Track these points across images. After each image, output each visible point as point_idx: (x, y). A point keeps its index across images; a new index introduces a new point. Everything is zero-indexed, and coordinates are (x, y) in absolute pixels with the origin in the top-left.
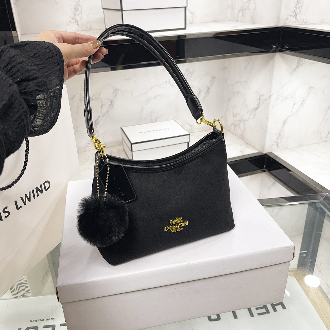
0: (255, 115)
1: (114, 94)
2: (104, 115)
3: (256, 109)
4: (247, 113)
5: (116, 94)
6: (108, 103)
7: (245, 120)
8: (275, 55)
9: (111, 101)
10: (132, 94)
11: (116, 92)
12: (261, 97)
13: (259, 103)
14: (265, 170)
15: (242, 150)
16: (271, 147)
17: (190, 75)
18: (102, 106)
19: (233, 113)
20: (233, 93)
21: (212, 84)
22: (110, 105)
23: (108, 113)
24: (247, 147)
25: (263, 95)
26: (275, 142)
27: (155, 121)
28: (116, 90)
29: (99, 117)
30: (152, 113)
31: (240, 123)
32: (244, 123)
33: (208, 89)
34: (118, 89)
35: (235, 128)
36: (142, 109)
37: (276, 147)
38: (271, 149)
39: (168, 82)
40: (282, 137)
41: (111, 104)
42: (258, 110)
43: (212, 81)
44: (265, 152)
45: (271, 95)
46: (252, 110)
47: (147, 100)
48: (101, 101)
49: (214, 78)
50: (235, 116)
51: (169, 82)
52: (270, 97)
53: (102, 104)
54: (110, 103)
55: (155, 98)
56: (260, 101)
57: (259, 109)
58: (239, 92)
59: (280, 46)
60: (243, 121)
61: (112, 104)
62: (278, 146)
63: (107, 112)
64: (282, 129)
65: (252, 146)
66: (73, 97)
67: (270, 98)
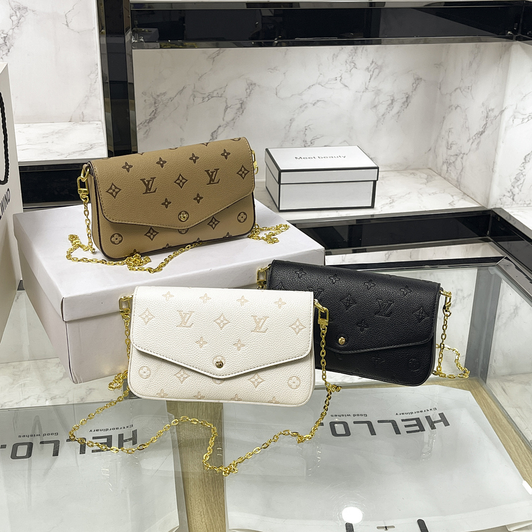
0: (478, 144)
1: (248, 91)
2: (227, 124)
3: (482, 133)
4: (468, 141)
5: (251, 91)
6: (236, 104)
7: (464, 154)
8: (512, 45)
9: (241, 102)
10: (276, 94)
11: (251, 88)
12: (489, 113)
13: (486, 124)
14: (489, 238)
15: (453, 201)
16: (500, 199)
17: (377, 71)
18: (226, 108)
19: (448, 143)
20: (449, 107)
21: (415, 90)
22: (238, 109)
23: (234, 122)
24: (462, 198)
25: (493, 110)
26: (509, 192)
27: (311, 143)
28: (251, 84)
29: (220, 126)
30: (306, 129)
31: (456, 159)
32: (462, 158)
33: (407, 97)
34: (255, 84)
35: (448, 168)
36: (291, 120)
37: (511, 200)
38: (502, 204)
39: (339, 79)
40: (521, 184)
41: (241, 107)
42: (483, 134)
43: (415, 85)
44: (490, 207)
45: (504, 109)
46: (475, 136)
47: (301, 107)
48: (226, 101)
49: (418, 79)
50: (449, 147)
51: (341, 80)
52: (502, 112)
53: (227, 106)
54: (239, 106)
55: (314, 105)
56: (487, 119)
57: (486, 133)
58: (458, 106)
59: (520, 30)
60: (462, 155)
61: (243, 108)
62: (513, 199)
63: (233, 119)
64: (522, 170)
65: (471, 198)
66: (182, 90)
67: (501, 115)
